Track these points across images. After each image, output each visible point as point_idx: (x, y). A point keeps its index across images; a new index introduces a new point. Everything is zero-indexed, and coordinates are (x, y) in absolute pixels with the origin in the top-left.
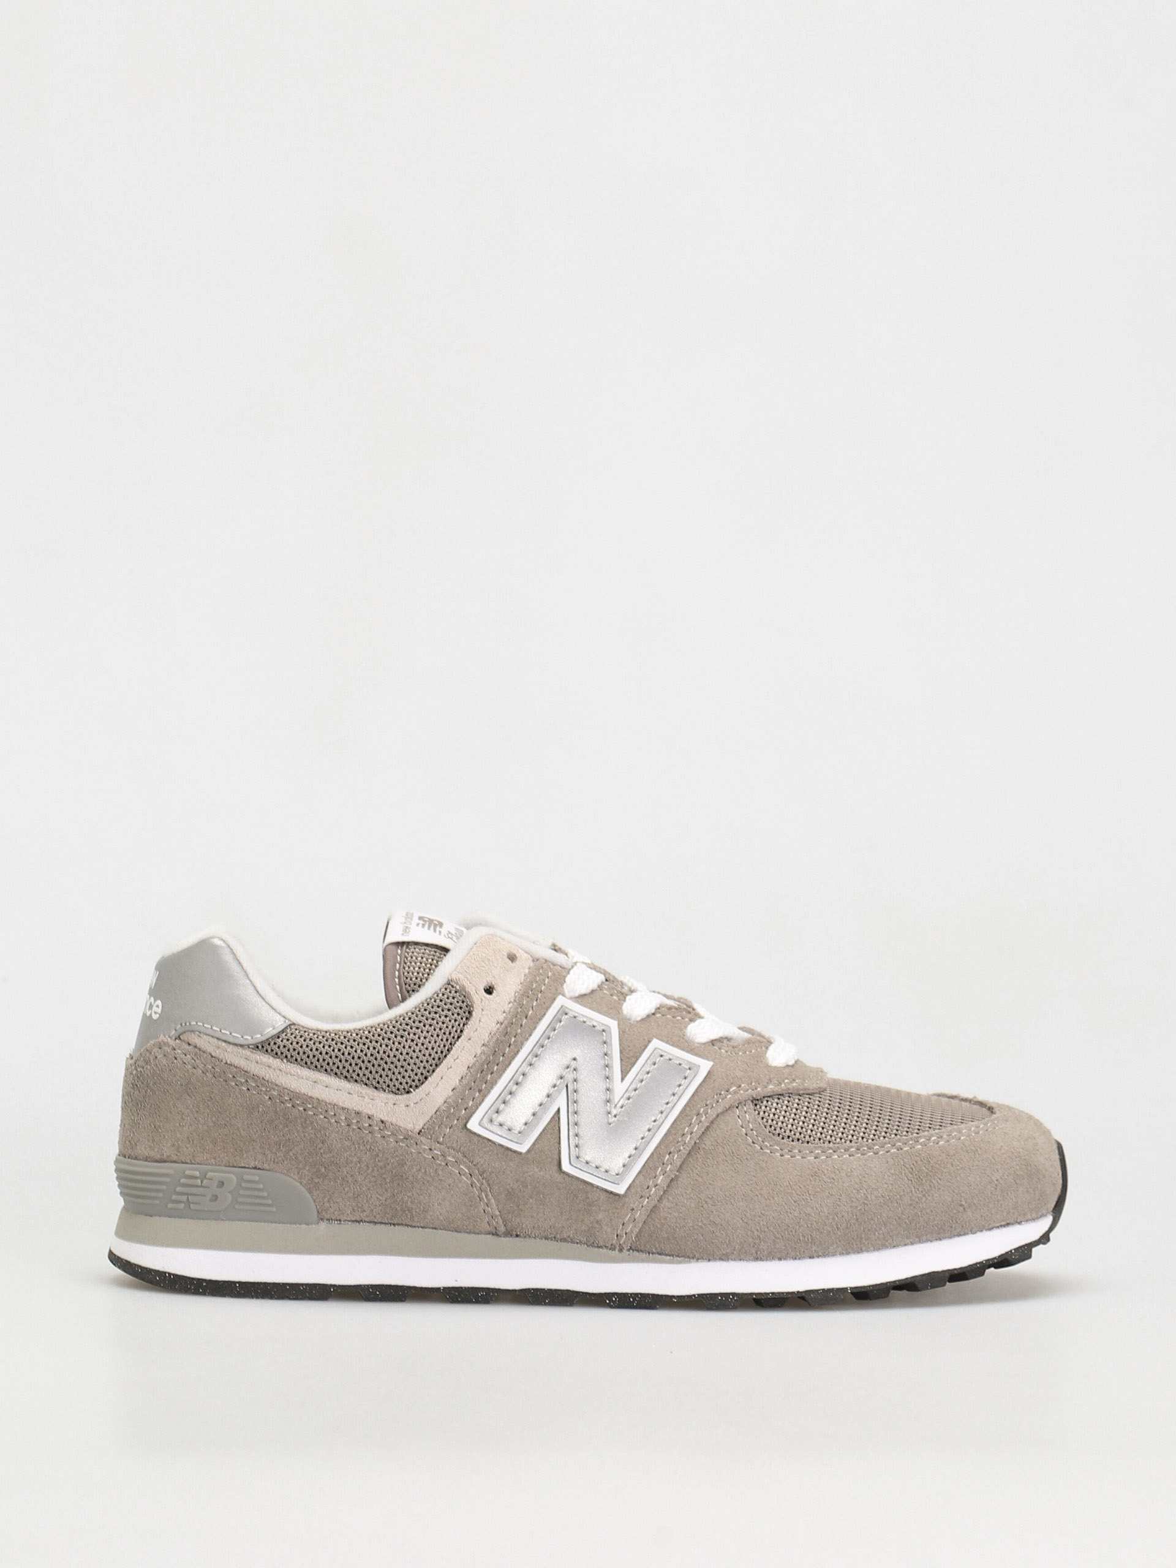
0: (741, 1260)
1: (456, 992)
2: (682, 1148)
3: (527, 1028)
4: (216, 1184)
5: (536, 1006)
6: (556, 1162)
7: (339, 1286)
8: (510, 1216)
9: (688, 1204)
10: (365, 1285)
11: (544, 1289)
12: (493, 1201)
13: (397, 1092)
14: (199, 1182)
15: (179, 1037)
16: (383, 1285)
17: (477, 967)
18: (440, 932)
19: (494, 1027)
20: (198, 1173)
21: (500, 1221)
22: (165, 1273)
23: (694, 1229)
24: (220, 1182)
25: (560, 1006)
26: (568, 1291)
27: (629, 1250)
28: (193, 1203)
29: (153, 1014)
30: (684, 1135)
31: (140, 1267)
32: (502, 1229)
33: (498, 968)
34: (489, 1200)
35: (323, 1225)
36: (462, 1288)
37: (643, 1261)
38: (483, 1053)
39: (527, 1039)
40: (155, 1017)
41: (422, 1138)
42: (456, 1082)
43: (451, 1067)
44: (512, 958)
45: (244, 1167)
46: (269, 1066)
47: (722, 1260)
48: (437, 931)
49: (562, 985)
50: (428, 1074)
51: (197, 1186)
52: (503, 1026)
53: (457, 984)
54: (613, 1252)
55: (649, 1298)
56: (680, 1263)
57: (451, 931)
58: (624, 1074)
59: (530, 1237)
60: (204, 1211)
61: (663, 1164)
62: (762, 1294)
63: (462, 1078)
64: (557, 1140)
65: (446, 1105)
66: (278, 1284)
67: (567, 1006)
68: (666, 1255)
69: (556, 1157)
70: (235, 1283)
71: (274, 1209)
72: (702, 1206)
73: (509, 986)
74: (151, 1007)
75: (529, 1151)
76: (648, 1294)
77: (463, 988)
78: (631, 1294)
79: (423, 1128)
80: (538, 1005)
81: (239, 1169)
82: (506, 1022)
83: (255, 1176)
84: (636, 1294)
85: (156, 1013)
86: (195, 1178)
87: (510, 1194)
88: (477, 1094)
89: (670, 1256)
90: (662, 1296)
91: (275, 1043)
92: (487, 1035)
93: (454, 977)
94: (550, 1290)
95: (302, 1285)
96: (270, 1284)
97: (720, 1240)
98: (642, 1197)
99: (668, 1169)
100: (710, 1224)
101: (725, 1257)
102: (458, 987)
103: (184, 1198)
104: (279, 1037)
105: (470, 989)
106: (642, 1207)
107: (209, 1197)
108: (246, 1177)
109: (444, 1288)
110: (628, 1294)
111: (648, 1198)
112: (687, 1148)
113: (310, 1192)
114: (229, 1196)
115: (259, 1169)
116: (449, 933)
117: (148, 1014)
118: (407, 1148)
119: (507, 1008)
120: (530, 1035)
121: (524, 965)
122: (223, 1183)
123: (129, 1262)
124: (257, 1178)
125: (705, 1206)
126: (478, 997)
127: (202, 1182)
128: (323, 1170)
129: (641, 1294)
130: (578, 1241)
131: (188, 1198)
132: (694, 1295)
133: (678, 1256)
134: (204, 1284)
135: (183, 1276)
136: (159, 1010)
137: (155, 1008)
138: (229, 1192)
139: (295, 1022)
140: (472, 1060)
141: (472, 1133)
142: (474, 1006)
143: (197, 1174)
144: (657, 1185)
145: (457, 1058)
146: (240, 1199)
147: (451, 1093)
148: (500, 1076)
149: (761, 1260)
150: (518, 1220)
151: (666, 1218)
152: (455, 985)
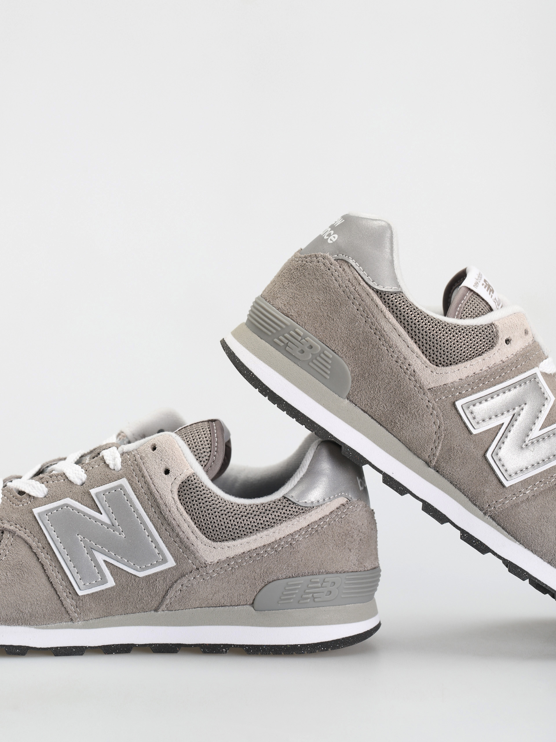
0: (541, 558)
1: (492, 332)
2: (548, 483)
3: (513, 373)
4: (308, 345)
5: (524, 364)
6: (485, 449)
7: (335, 437)
8: (442, 460)
9: (535, 513)
10: (347, 445)
12: (440, 447)
13: (432, 361)
15: (337, 260)
16: (356, 451)
17: (509, 326)
18: (492, 296)
19: (498, 361)
20: (302, 333)
21: (436, 459)
22: (251, 372)
23: (530, 528)
24: (311, 346)
25: (534, 373)
26: (445, 516)
27: (489, 516)
28: (288, 346)
29: (329, 240)
30: (552, 476)
31: (239, 360)
32: (434, 463)
33: (519, 333)
34: (438, 445)
35: (347, 401)
36: (393, 478)
37: (492, 526)
38: (486, 371)
39: (510, 379)
40: (329, 241)
41: (429, 393)
42: (463, 377)
43: (466, 367)
44: (526, 332)
45: (328, 347)
46: (377, 306)
47: (532, 552)
48: (491, 295)
49: (540, 362)
50: (453, 363)
51: (297, 340)
52: (504, 364)
53: (496, 328)
54: (481, 512)
55: (484, 547)
57: (496, 299)
58: (543, 427)
59: (444, 476)
60: (292, 355)
61: (534, 485)
62: (541, 582)
63: (468, 376)
64: (492, 438)
65: (452, 384)
66: (305, 416)
67: (538, 374)
68: (506, 531)
69: (486, 446)
70: (284, 401)
71: (328, 377)
72: (541, 519)
73: (517, 346)
74: (329, 235)
75: (475, 435)
77: (497, 332)
79: (432, 388)
80: (525, 365)
81: (325, 346)
82: (506, 363)
83: (331, 354)
84: (478, 540)
85: (331, 240)
86: (299, 335)
87: (450, 450)
88: (470, 390)
89: (508, 533)
91: (388, 296)
92: (493, 363)
93: (496, 323)
94: (436, 509)
95: (317, 424)
96: (301, 413)
97: (539, 541)
98: (515, 494)
99: (535, 489)
100: (539, 530)
102: (495, 330)
103: (287, 341)
104: (392, 295)
105: (500, 334)
106: (512, 499)
107: (300, 349)
108: (326, 352)
111: (517, 497)
112: (551, 484)
113: (352, 382)
114: (311, 355)
115: (335, 352)
116: (495, 299)
117: (326, 237)
118: (418, 392)
119: (510, 356)
120: (513, 378)
121: (528, 340)
123: (234, 354)
124: (331, 356)
125: (542, 520)
126: (501, 341)
127: (301, 339)
128: (367, 375)
129: (481, 542)
130: (466, 494)
131: (288, 343)
133: (512, 536)
134: (268, 391)
135: (260, 380)
136: (334, 240)
137: (332, 237)
138: (312, 354)
139: (404, 292)
140: (478, 371)
141: (455, 407)
142: (497, 344)
144: (525, 493)
145: (472, 365)
146: (315, 361)
147: (458, 380)
148: (486, 389)
149: (551, 564)
150: (445, 465)
151: (519, 513)
152: (494, 328)
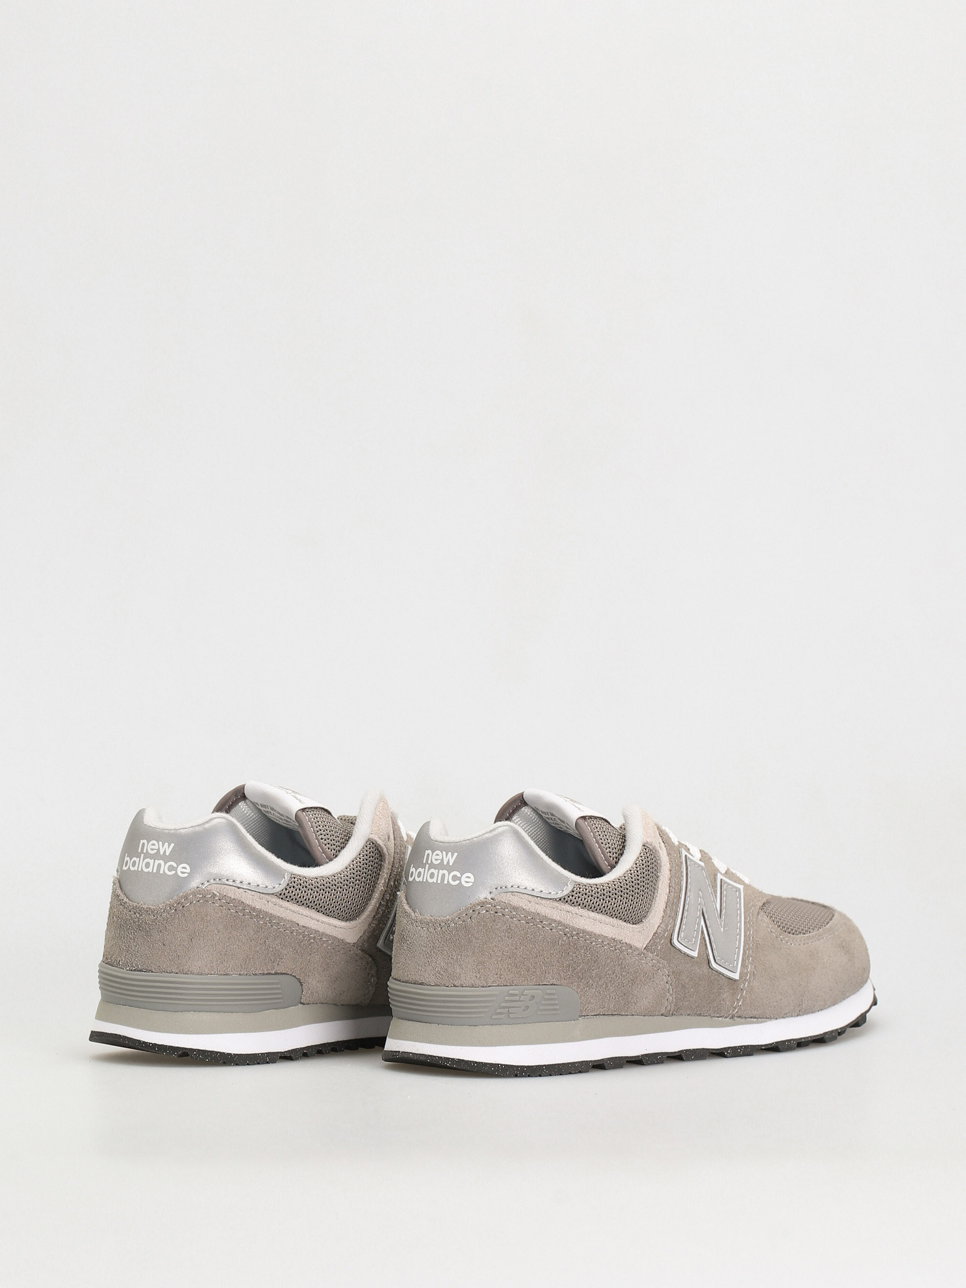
0: (792, 1016)
1: (650, 850)
4: (528, 998)
8: (679, 1002)
11: (690, 1050)
13: (635, 923)
14: (517, 998)
21: (673, 1006)
24: (532, 996)
26: (703, 1049)
27: (735, 1017)
28: (511, 1014)
30: (748, 936)
32: (672, 1011)
34: (673, 991)
35: (581, 1020)
36: (650, 1054)
37: (743, 1024)
40: (467, 885)
41: (647, 953)
45: (546, 985)
51: (517, 1001)
54: (726, 1019)
55: (749, 1048)
56: (762, 1022)
59: (681, 1015)
64: (705, 947)
65: (659, 928)
68: (755, 1018)
69: (706, 958)
71: (559, 1012)
76: (748, 1046)
78: (739, 1047)
79: (647, 946)
81: (542, 986)
83: (553, 990)
85: (467, 882)
86: (516, 995)
87: (683, 986)
88: (671, 920)
89: (757, 1018)
90: (756, 1046)
94: (694, 1050)
99: (751, 960)
101: (784, 1017)
103: (506, 1010)
106: (746, 987)
107: (523, 1008)
108: (547, 991)
109: (641, 1055)
110: (737, 1047)
111: (747, 981)
112: (753, 945)
114: (536, 1006)
115: (555, 985)
118: (640, 960)
119: (668, 859)
122: (534, 997)
124: (554, 992)
127: (520, 998)
129: (743, 1046)
130: (707, 1014)
131: (508, 1010)
132: (773, 1043)
136: (471, 880)
137: (464, 879)
138: (536, 1003)
140: (666, 897)
141: (673, 945)
143: (517, 992)
144: (749, 972)
147: (662, 920)
150: (682, 1004)
152: (649, 845)
